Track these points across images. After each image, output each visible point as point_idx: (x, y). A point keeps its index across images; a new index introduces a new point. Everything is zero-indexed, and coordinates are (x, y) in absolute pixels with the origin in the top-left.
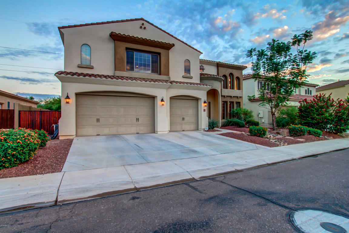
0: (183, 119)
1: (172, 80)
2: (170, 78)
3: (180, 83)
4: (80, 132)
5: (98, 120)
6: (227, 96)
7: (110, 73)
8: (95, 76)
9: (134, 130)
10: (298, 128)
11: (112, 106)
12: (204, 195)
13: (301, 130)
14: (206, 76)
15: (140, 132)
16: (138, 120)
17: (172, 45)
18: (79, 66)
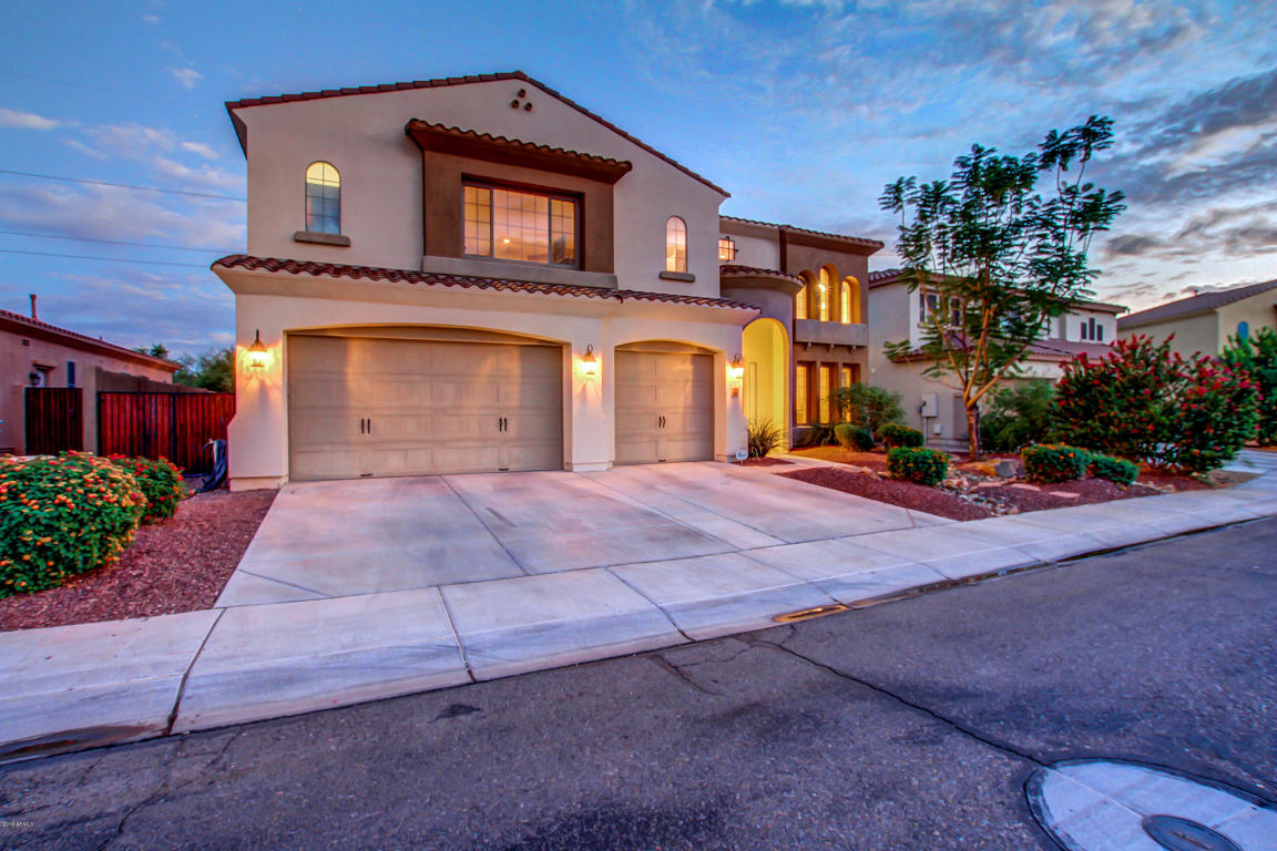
0: (662, 422)
1: (621, 287)
2: (615, 280)
3: (652, 297)
4: (304, 466)
5: (366, 426)
6: (813, 344)
7: (408, 264)
8: (356, 272)
9: (489, 458)
10: (1057, 455)
11: (414, 378)
12: (711, 700)
13: (1065, 460)
14: (742, 274)
15: (512, 467)
16: (503, 424)
17: (624, 165)
18: (299, 240)
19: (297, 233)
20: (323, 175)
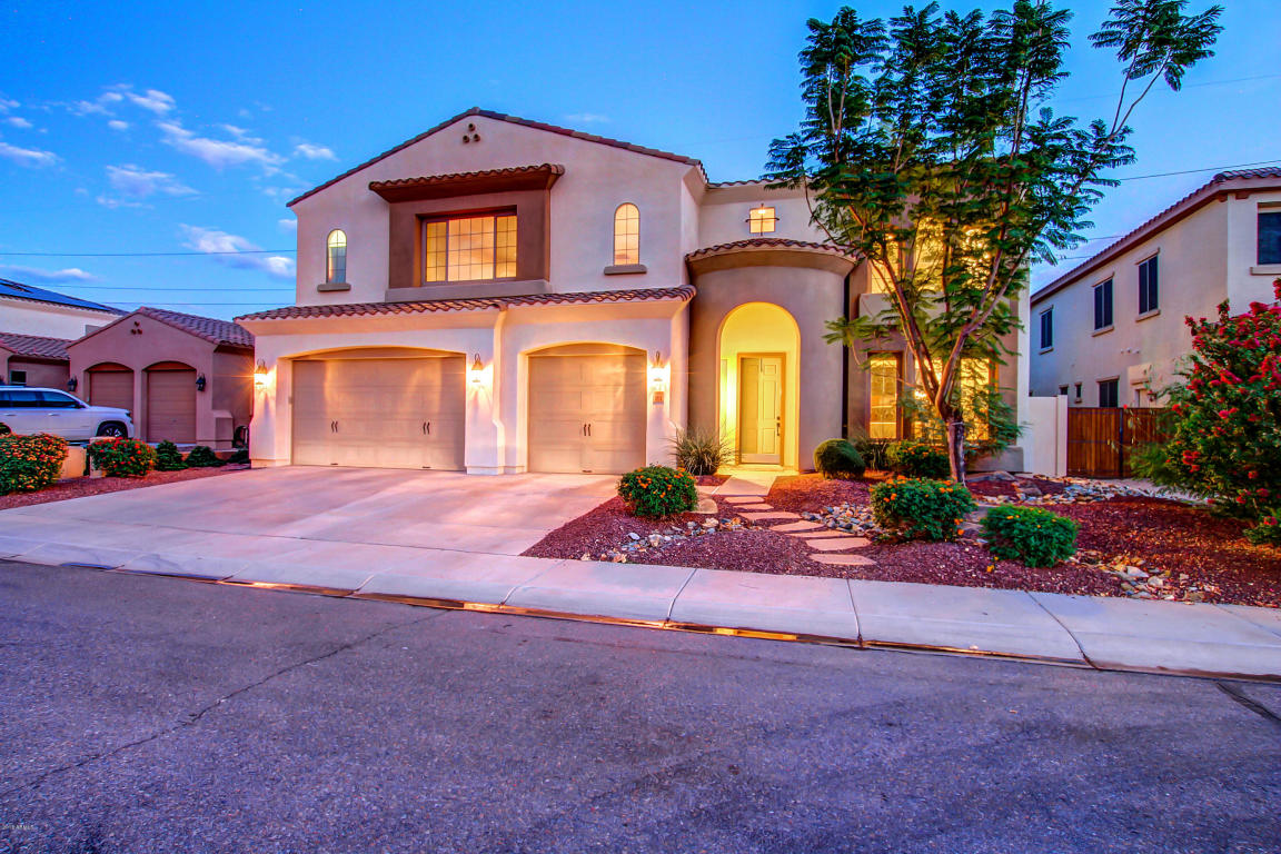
0: (587, 429)
1: (553, 292)
4: (303, 455)
5: (334, 426)
9: (417, 458)
11: (365, 390)
16: (426, 427)
18: (323, 291)
19: (319, 286)
20: (338, 239)
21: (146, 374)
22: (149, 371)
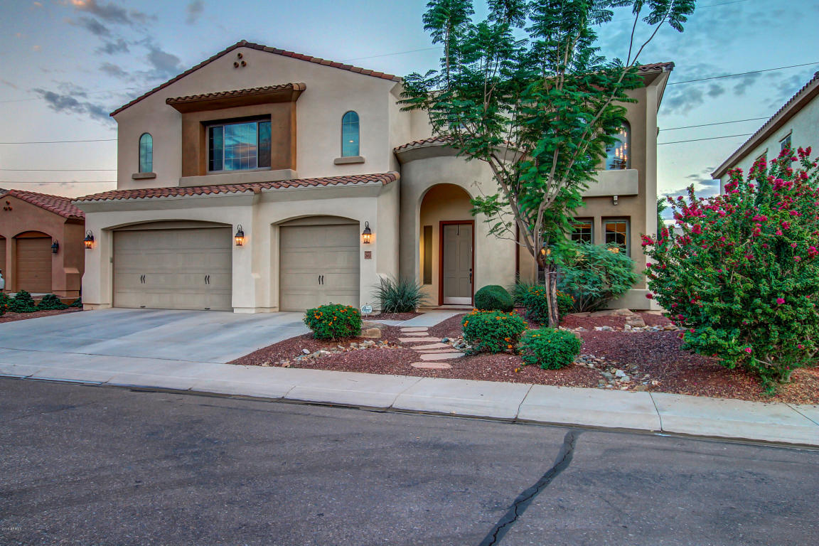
0: (321, 279)
2: (296, 173)
3: (326, 181)
4: (121, 300)
5: (143, 278)
9: (201, 302)
11: (164, 251)
15: (212, 308)
16: (207, 279)
18: (136, 179)
19: (133, 175)
21: (15, 241)
22: (17, 238)
